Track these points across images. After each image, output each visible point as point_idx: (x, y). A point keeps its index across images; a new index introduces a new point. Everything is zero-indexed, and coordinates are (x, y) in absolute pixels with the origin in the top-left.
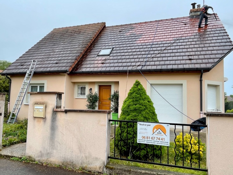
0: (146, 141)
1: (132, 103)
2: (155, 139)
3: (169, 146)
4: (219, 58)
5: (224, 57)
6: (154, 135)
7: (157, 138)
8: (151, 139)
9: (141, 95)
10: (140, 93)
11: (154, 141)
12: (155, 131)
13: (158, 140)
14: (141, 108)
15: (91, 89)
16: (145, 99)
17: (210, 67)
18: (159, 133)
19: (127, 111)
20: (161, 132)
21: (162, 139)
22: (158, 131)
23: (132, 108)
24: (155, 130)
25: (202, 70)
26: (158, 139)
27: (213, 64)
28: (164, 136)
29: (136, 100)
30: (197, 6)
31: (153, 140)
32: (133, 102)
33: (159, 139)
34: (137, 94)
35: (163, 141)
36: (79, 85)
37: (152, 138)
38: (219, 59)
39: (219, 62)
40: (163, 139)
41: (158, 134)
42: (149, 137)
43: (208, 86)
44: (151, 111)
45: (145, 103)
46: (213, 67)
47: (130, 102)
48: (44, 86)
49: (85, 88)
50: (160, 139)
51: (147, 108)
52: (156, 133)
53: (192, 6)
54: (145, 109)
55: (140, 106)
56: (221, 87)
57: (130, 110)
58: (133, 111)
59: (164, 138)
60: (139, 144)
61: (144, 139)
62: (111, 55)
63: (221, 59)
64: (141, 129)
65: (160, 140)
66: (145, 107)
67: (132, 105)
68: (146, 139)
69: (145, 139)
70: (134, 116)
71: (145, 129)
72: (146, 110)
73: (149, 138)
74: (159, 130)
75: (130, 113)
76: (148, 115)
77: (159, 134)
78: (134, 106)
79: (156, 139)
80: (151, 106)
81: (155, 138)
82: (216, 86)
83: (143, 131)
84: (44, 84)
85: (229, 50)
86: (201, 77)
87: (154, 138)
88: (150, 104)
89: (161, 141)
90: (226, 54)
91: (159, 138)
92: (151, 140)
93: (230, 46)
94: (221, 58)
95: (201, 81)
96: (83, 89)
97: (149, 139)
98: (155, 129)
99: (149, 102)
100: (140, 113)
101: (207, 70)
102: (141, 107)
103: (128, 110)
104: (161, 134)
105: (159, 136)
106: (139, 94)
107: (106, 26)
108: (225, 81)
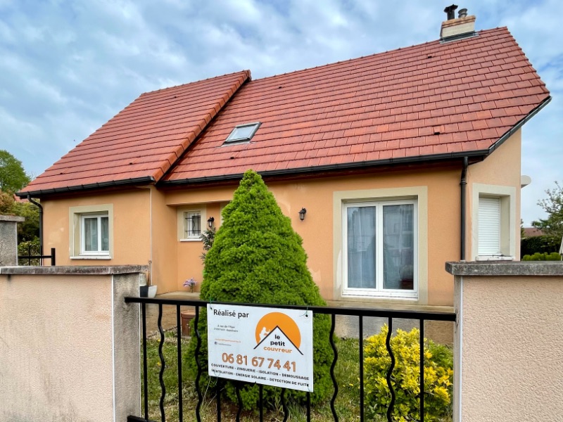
0: (234, 371)
1: (227, 241)
2: (265, 367)
3: (312, 390)
4: (511, 126)
5: (524, 123)
6: (261, 352)
7: (272, 360)
8: (250, 366)
9: (258, 215)
10: (253, 208)
11: (261, 372)
12: (262, 336)
13: (274, 369)
14: (252, 256)
15: (212, 220)
16: (270, 225)
17: (487, 148)
18: (276, 343)
19: (215, 266)
20: (283, 339)
21: (287, 366)
22: (272, 338)
23: (225, 254)
24: (264, 331)
25: (466, 158)
26: (275, 365)
27: (494, 141)
28: (293, 355)
29: (239, 230)
30: (460, 12)
31: (257, 368)
32: (233, 237)
33: (277, 364)
34: (243, 213)
35: (291, 372)
36: (187, 213)
37: (254, 360)
38: (510, 128)
39: (510, 135)
40: (291, 366)
41: (274, 346)
42: (246, 357)
43: (480, 197)
44: (288, 264)
45: (266, 239)
46: (494, 148)
47: (224, 238)
48: (107, 218)
49: (199, 218)
50: (282, 364)
51: (272, 254)
52: (267, 343)
53: (446, 14)
54: (266, 259)
55: (250, 249)
56: (513, 200)
57: (223, 263)
58: (229, 264)
59: (293, 363)
60: (214, 378)
61: (228, 364)
62: (255, 138)
63: (515, 128)
64: (220, 328)
65: (279, 367)
66: (265, 252)
67: (228, 248)
68: (235, 364)
69: (231, 365)
70: (231, 280)
71: (232, 329)
72: (270, 261)
73: (244, 359)
74: (277, 332)
75: (222, 272)
76: (276, 275)
77: (278, 347)
78: (234, 249)
79: (266, 363)
80: (288, 246)
81: (263, 359)
82: (500, 199)
83: (224, 335)
84: (107, 212)
85: (536, 106)
86: (463, 176)
87: (260, 361)
88: (286, 242)
89: (284, 371)
90: (528, 115)
91: (278, 362)
92: (253, 368)
93: (538, 96)
94: (514, 126)
95: (462, 186)
96: (196, 219)
97: (243, 366)
98: (264, 329)
99: (282, 234)
100: (250, 271)
101: (478, 157)
102: (253, 252)
103: (218, 262)
104: (282, 347)
105: (276, 355)
106: (249, 212)
107: (252, 80)
108: (523, 186)
